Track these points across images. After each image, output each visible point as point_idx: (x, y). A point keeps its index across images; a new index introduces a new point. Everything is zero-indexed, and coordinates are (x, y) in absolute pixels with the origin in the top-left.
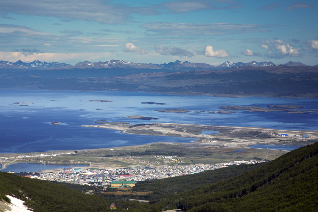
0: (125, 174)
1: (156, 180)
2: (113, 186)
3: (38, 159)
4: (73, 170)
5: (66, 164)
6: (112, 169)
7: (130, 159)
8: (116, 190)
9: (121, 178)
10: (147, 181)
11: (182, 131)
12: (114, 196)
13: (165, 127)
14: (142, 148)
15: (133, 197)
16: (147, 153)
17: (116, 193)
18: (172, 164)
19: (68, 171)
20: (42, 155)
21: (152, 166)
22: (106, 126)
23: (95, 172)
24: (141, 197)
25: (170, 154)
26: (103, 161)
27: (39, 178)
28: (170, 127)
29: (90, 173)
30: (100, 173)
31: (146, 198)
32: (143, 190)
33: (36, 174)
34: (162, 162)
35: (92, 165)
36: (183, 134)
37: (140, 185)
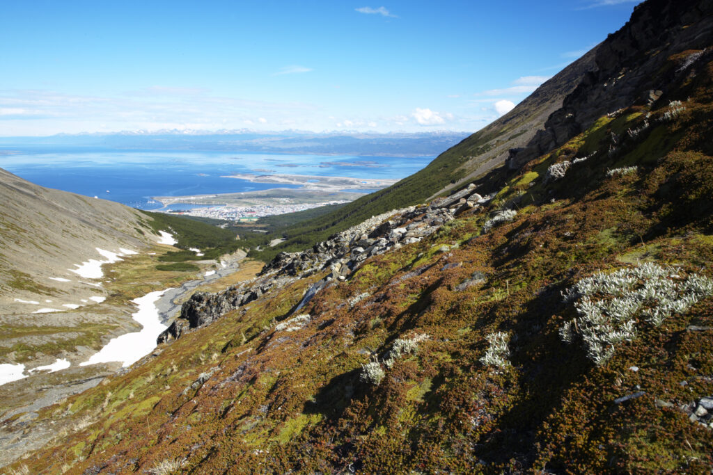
0: (252, 211)
1: (274, 216)
2: (242, 220)
3: (189, 201)
4: (215, 208)
5: (209, 204)
6: (242, 208)
7: (256, 201)
8: (244, 223)
9: (249, 214)
10: (267, 217)
11: (292, 180)
12: (242, 228)
13: (281, 177)
14: (264, 192)
15: (256, 228)
16: (268, 196)
17: (244, 226)
18: (286, 204)
19: (211, 209)
20: (192, 198)
21: (271, 206)
22: (239, 177)
23: (230, 210)
24: (261, 229)
25: (284, 197)
26: (236, 202)
27: (190, 214)
28: (285, 177)
29: (226, 211)
30: (234, 210)
31: (265, 229)
32: (263, 223)
33: (188, 211)
34: (279, 203)
35: (228, 205)
36: (294, 182)
37: (262, 220)
